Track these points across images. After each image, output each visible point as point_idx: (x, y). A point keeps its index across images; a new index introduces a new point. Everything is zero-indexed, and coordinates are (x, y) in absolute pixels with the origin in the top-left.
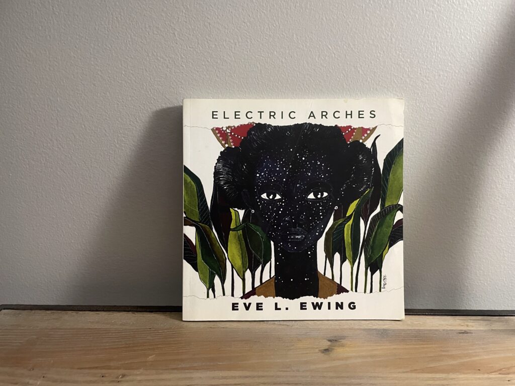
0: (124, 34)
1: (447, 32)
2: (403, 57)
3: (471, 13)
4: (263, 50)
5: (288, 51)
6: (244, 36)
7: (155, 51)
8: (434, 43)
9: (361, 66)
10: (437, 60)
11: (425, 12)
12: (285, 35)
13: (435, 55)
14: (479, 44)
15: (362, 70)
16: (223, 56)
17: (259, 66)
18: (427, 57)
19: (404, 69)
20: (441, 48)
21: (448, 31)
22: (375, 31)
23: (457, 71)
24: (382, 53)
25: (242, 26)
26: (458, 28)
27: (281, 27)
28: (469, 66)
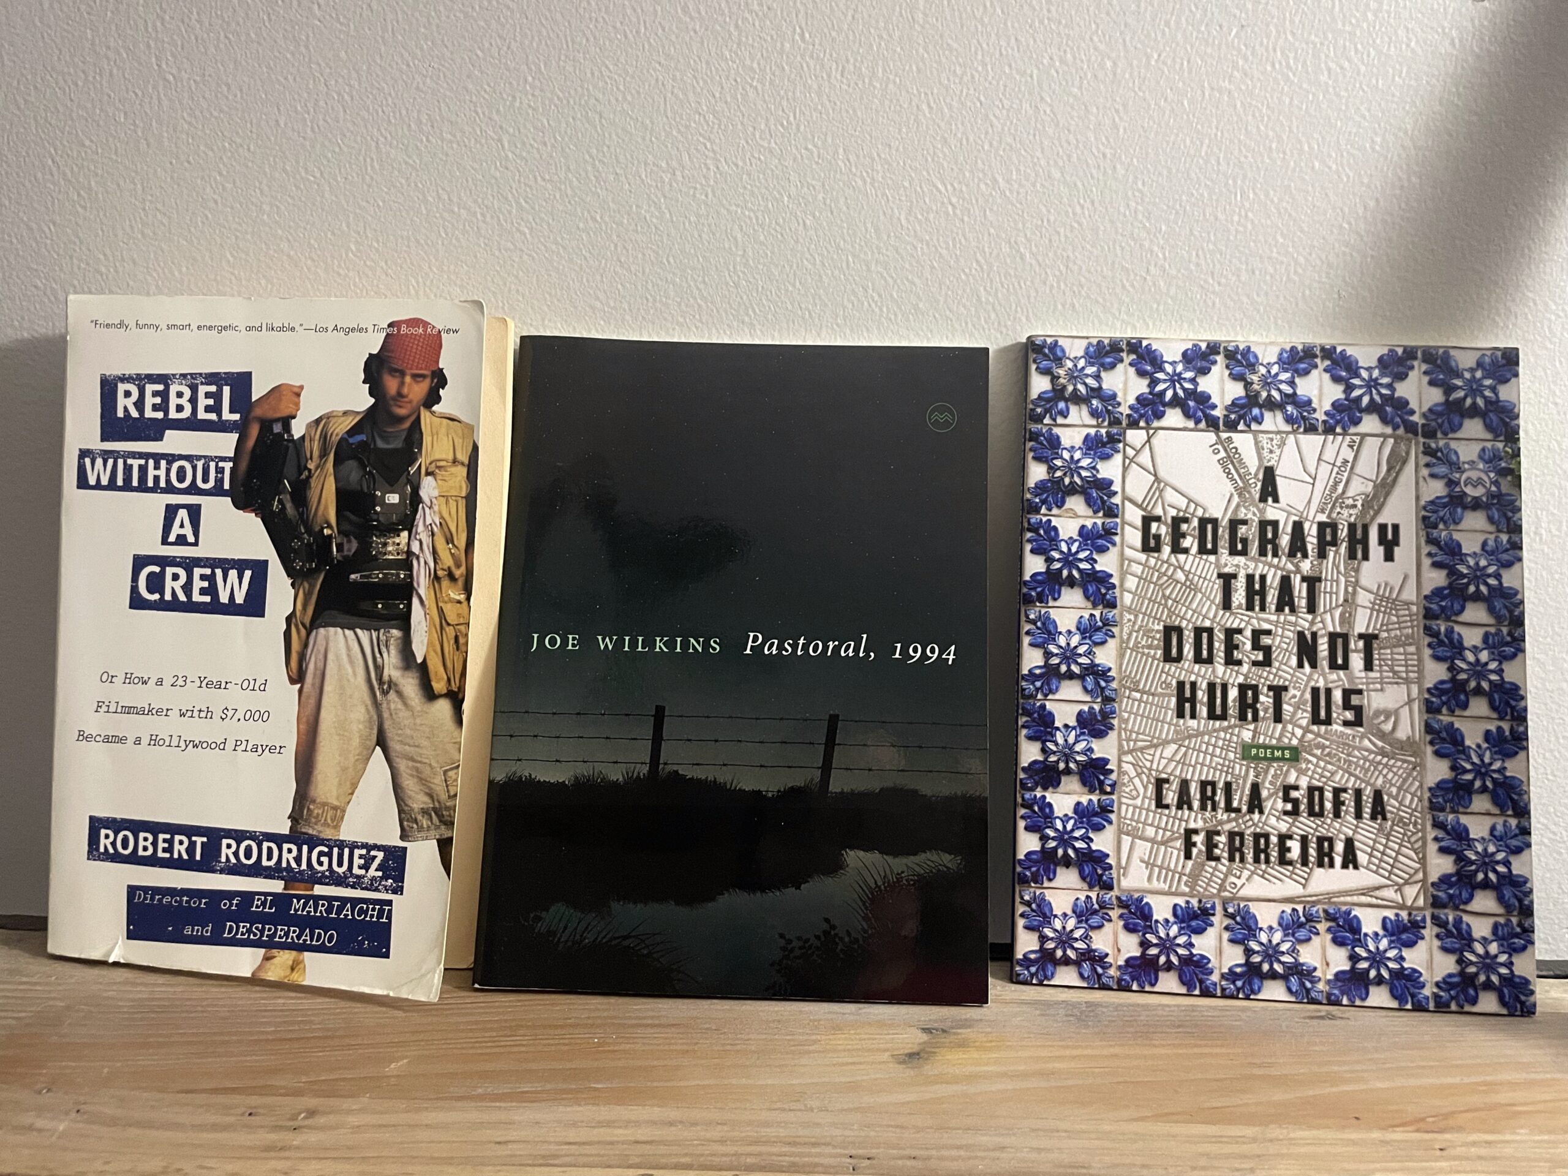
0: (359, 138)
1: (1270, 148)
2: (1148, 219)
3: (1338, 95)
4: (752, 193)
5: (820, 197)
6: (697, 149)
7: (443, 189)
8: (1235, 182)
9: (1029, 240)
10: (1245, 227)
11: (1207, 94)
12: (814, 150)
13: (1240, 215)
14: (1362, 183)
15: (1031, 252)
16: (637, 206)
17: (739, 236)
18: (1216, 219)
19: (1152, 251)
20: (1255, 193)
21: (1274, 146)
22: (1069, 144)
23: (1302, 260)
24: (1088, 204)
25: (693, 125)
26: (1304, 139)
27: (802, 127)
28: (1337, 245)
